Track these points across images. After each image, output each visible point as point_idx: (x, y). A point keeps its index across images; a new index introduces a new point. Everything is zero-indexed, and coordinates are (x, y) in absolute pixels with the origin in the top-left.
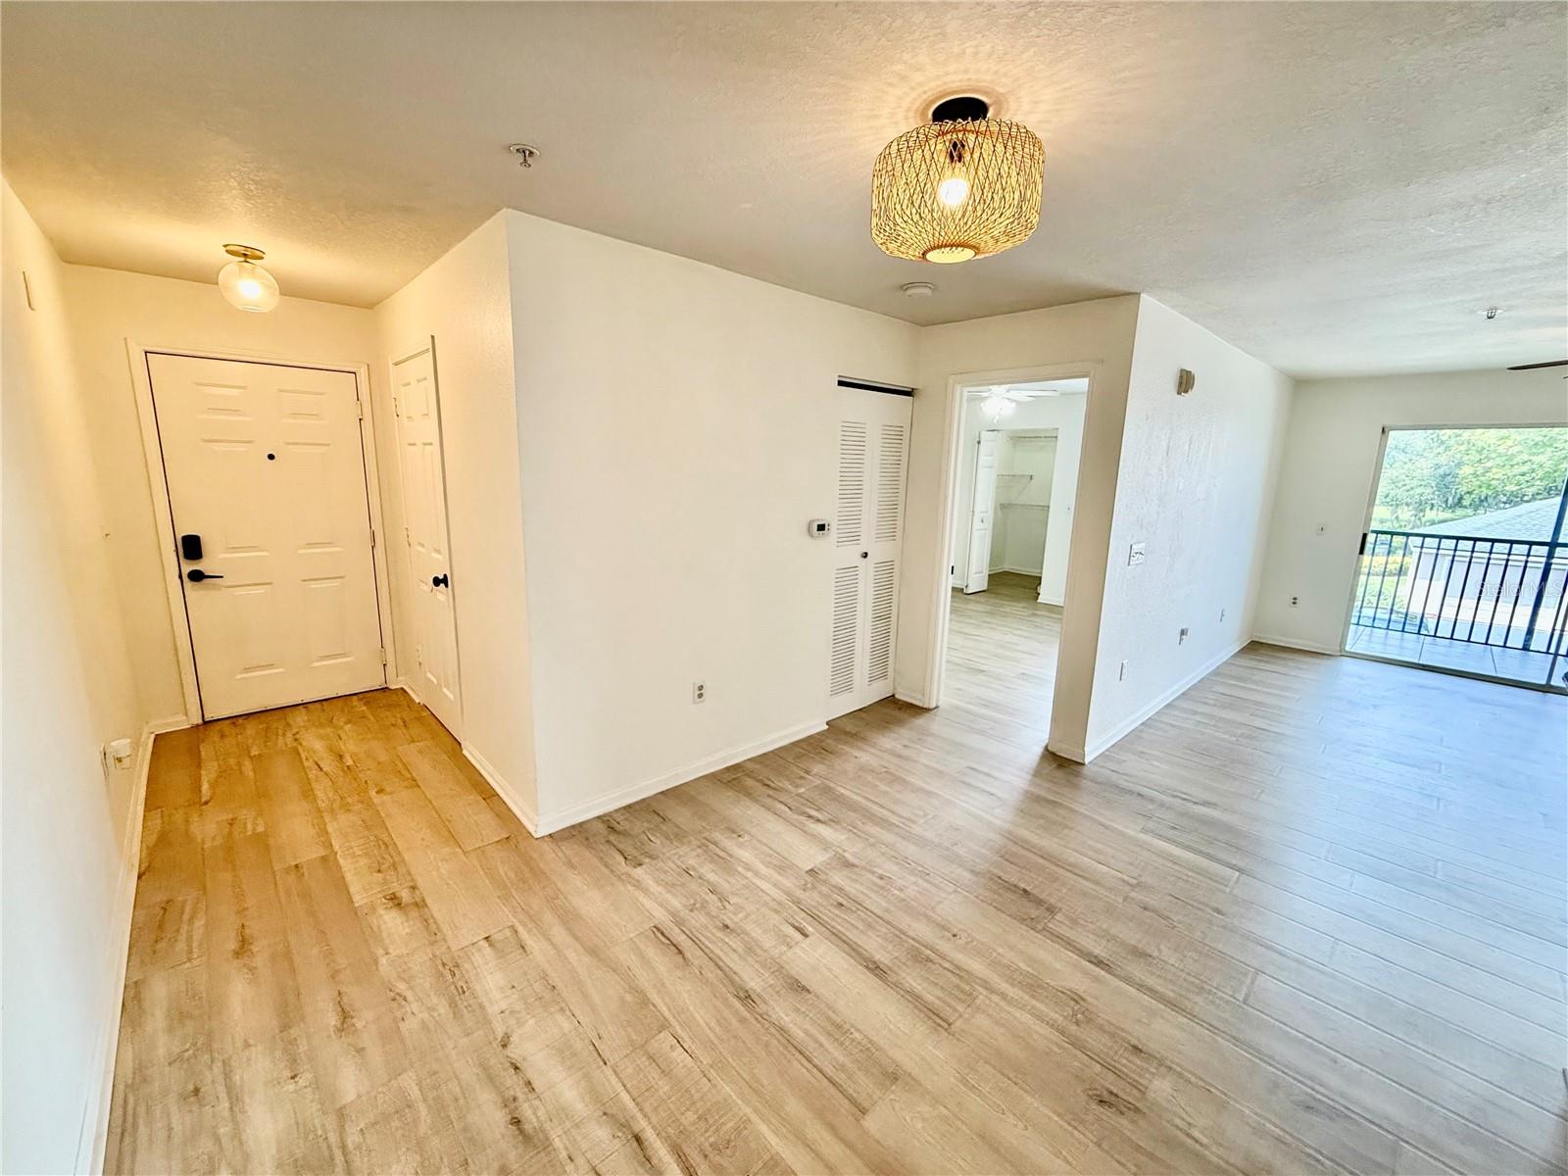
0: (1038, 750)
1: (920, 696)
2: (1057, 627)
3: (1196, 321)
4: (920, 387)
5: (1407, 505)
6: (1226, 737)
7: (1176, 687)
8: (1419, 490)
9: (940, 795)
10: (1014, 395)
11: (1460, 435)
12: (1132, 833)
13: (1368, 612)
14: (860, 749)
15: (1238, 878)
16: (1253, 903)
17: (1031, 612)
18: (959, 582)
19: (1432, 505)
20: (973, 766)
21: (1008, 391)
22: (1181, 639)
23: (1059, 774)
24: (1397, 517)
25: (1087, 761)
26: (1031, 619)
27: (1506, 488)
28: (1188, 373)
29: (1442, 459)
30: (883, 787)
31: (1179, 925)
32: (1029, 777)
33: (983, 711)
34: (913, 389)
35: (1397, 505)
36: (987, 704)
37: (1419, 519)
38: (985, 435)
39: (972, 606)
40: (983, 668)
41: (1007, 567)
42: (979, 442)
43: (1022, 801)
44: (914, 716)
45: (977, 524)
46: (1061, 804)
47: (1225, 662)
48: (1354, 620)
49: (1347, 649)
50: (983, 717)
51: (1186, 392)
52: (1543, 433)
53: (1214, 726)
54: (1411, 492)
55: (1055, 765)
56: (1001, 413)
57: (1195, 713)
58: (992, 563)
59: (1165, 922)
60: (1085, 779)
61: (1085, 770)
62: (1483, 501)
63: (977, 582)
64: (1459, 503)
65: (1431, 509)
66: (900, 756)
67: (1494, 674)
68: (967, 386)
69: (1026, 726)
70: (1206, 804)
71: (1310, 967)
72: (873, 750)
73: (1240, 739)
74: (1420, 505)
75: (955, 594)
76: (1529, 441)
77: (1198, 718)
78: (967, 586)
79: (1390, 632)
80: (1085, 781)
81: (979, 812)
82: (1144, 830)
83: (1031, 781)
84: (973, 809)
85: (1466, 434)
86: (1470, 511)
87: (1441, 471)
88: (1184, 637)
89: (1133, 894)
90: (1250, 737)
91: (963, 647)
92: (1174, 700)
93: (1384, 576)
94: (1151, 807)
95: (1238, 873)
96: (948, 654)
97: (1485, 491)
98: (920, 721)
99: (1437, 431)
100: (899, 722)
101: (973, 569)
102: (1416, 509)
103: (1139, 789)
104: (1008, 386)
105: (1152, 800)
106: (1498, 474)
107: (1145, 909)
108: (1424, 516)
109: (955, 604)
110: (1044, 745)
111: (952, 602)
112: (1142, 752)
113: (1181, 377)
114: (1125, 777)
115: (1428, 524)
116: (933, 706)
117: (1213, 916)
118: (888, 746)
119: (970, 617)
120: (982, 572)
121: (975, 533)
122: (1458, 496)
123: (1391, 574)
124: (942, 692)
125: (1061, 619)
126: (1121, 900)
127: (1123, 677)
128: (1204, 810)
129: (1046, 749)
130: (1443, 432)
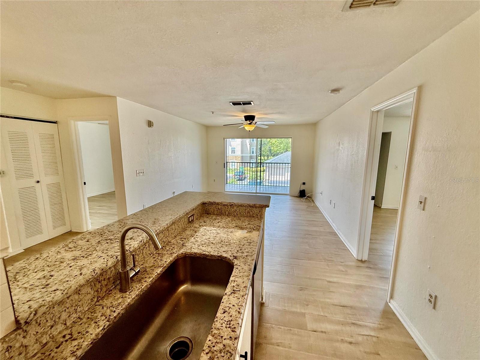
28: (150, 121)
116: (85, 231)
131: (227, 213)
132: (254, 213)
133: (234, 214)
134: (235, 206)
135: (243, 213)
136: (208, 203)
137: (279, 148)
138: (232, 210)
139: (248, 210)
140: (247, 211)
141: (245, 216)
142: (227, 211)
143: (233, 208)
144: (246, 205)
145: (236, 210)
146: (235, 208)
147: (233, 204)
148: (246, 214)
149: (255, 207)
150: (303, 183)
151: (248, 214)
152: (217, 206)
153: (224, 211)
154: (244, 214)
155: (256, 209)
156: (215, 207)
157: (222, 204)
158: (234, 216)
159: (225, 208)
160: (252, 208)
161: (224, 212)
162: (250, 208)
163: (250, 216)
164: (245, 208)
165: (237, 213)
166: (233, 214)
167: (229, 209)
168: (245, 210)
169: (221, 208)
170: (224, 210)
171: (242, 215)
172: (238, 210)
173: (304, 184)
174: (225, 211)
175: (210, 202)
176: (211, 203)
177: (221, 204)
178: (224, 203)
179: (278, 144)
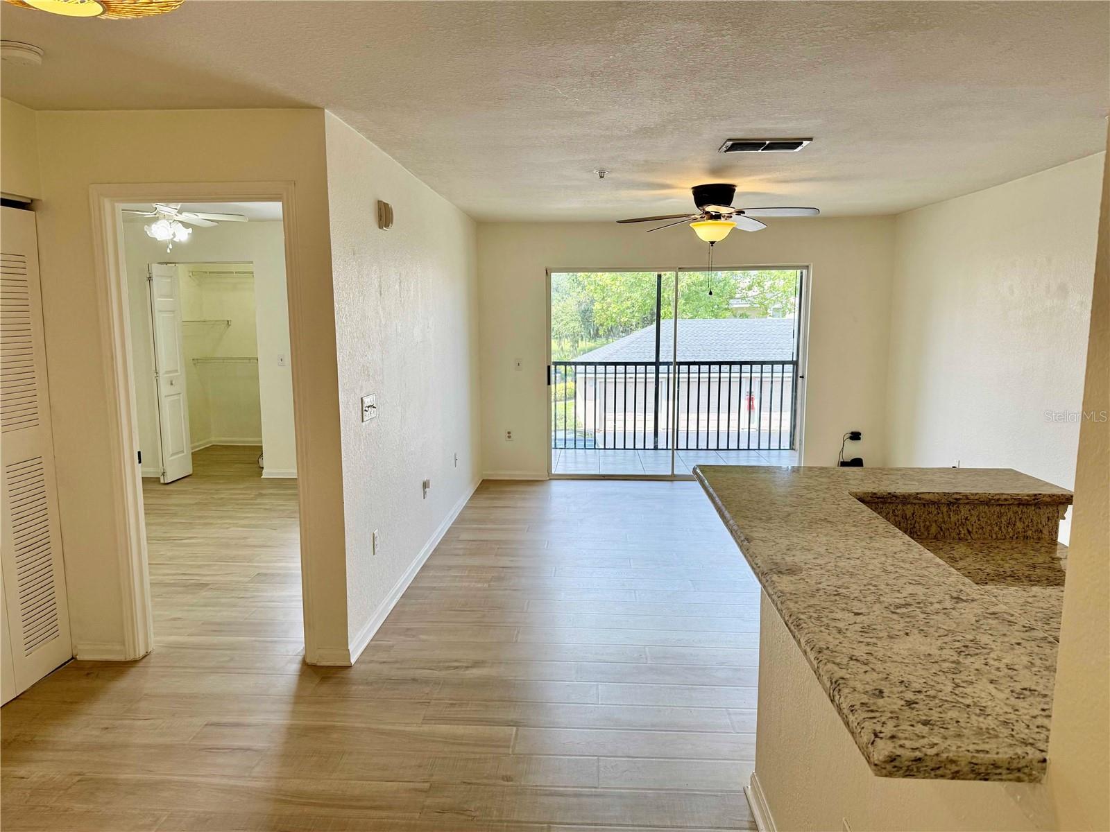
0: (294, 668)
1: (118, 647)
2: (292, 505)
3: (384, 150)
4: (43, 199)
5: (566, 337)
6: (480, 585)
7: (427, 545)
8: (572, 324)
9: (170, 782)
10: (185, 217)
11: (589, 277)
12: (413, 729)
13: (560, 435)
14: (29, 761)
15: (517, 734)
16: (532, 754)
17: (255, 492)
18: (151, 470)
19: (582, 336)
20: (215, 719)
21: (180, 212)
22: (425, 493)
23: (325, 689)
24: (562, 348)
25: (353, 661)
26: (259, 501)
27: (622, 320)
28: (386, 205)
29: (582, 296)
30: (79, 807)
31: (478, 813)
32: (288, 708)
33: (215, 639)
34: (32, 200)
35: (560, 338)
36: (218, 628)
37: (576, 349)
38: (156, 269)
39: (175, 500)
40: (204, 580)
41: (216, 439)
42: (150, 279)
43: (286, 743)
44: (113, 678)
45: (165, 389)
46: (333, 727)
47: (465, 507)
48: (553, 446)
49: (553, 472)
50: (213, 647)
51: (387, 226)
52: (634, 276)
53: (468, 577)
54: (567, 326)
55: (317, 681)
56: (175, 239)
57: (450, 568)
58: (193, 437)
59: (463, 817)
60: (354, 684)
61: (353, 674)
62: (610, 330)
63: (176, 465)
64: (597, 335)
65: (582, 340)
66: (102, 747)
67: (643, 473)
68: (122, 201)
69: (275, 642)
70: (476, 664)
71: (588, 796)
72: (50, 755)
73: (492, 583)
74: (575, 337)
75: (150, 486)
76: (628, 282)
77: (453, 573)
78: (163, 474)
79: (577, 450)
80: (354, 688)
81: (232, 782)
82: (426, 720)
83: (293, 712)
84: (225, 781)
85: (593, 275)
86: (604, 340)
87: (583, 307)
88: (427, 490)
89: (429, 802)
90: (500, 579)
91: (171, 558)
92: (427, 561)
93: (565, 400)
94: (427, 690)
95: (515, 728)
96: (151, 574)
97: (611, 324)
98: (124, 684)
99: (575, 273)
100: (90, 695)
101: (169, 446)
102: (572, 340)
103: (411, 673)
104: (179, 206)
105: (426, 682)
106: (614, 309)
107: (443, 812)
108: (578, 347)
109: (150, 501)
110: (300, 658)
111: (145, 498)
112: (408, 629)
113: (380, 209)
114: (397, 665)
115: (582, 353)
116: (142, 653)
117: (504, 786)
118: (78, 739)
119: (175, 515)
120: (183, 452)
121: (162, 399)
122: (596, 328)
123: (570, 398)
124: (151, 631)
125: (296, 495)
126: (417, 815)
127: (376, 550)
128: (475, 672)
129: (304, 663)
130: (579, 274)
131: (934, 529)
132: (1028, 526)
133: (959, 534)
134: (968, 503)
135: (989, 528)
136: (869, 498)
137: (629, 303)
138: (954, 519)
139: (1010, 514)
140: (1004, 520)
141: (997, 538)
142: (934, 524)
143: (957, 512)
144: (1006, 500)
145: (966, 519)
146: (964, 511)
147: (960, 499)
148: (1000, 529)
149: (1035, 505)
150: (852, 433)
151: (1010, 530)
152: (900, 506)
153: (922, 525)
154: (996, 529)
155: (1037, 511)
156: (894, 511)
157: (920, 499)
158: (959, 539)
159: (930, 513)
160: (1025, 510)
161: (922, 529)
162: (1015, 508)
163: (1016, 537)
164: (998, 509)
165: (971, 530)
166: (954, 535)
167: (943, 518)
168: (1000, 515)
169: (913, 514)
170: (925, 521)
171: (987, 535)
172: (973, 519)
173: (855, 436)
174: (928, 523)
175: (875, 494)
176: (878, 498)
177: (917, 501)
178: (927, 497)
179: (622, 288)
